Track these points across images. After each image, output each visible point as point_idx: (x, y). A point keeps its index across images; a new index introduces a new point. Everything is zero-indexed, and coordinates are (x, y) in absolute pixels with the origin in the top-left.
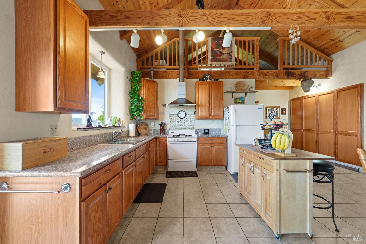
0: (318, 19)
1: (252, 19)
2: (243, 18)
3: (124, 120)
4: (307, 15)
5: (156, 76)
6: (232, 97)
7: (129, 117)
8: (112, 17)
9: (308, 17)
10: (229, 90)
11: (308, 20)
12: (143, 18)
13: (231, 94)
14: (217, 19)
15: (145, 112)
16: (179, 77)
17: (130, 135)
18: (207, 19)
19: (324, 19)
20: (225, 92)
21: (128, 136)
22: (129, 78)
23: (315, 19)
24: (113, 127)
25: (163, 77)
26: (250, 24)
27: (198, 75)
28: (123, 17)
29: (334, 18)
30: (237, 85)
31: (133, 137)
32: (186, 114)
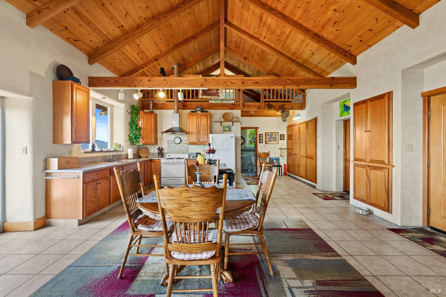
0: (237, 83)
1: (195, 83)
2: (189, 83)
3: (124, 146)
4: (230, 81)
5: (156, 107)
6: (221, 126)
7: (129, 143)
8: (107, 81)
9: (231, 82)
10: (218, 120)
11: (230, 84)
12: (126, 82)
13: (220, 123)
14: (173, 83)
15: (142, 139)
16: (174, 109)
17: (129, 158)
18: (167, 83)
19: (240, 84)
20: (215, 122)
21: (127, 158)
22: (129, 111)
23: (235, 83)
24: (115, 151)
25: (161, 108)
26: (194, 86)
27: (192, 106)
28: (114, 81)
29: (247, 83)
30: (224, 116)
31: (131, 159)
32: (181, 140)
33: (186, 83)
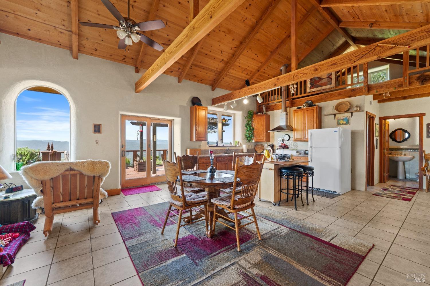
0: (308, 73)
1: (270, 85)
2: (265, 86)
3: (241, 143)
4: (301, 72)
5: (269, 109)
6: (335, 119)
7: (246, 141)
8: (219, 99)
9: (302, 73)
10: (331, 112)
11: (302, 76)
12: (228, 97)
13: (333, 116)
14: (254, 90)
15: (255, 137)
17: (244, 152)
18: (250, 91)
19: (313, 72)
20: (326, 115)
21: (243, 152)
23: (307, 74)
24: (235, 146)
25: (273, 109)
28: (222, 99)
29: (321, 69)
31: (245, 153)
33: (263, 86)
